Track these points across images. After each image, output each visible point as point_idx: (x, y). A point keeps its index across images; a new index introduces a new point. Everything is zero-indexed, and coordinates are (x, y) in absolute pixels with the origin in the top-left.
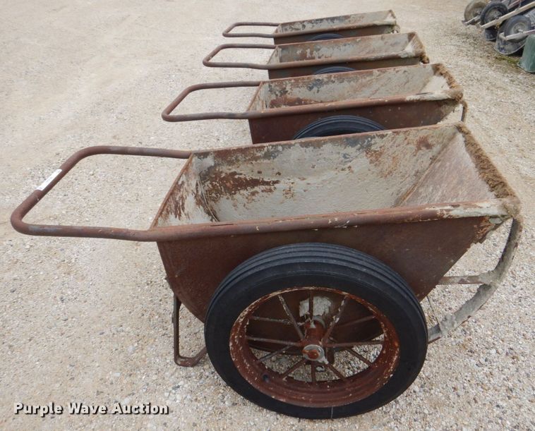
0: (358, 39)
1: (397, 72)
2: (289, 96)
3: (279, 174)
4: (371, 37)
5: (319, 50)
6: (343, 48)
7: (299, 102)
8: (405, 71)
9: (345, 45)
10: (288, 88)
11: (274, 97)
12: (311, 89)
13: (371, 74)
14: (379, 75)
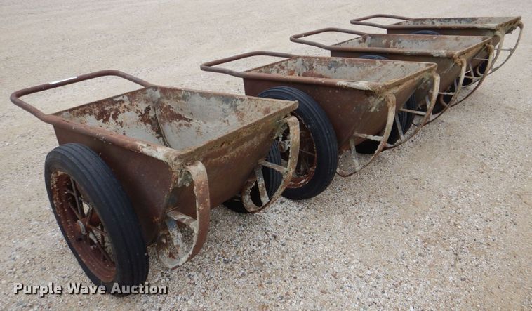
0: (435, 37)
1: (396, 65)
2: (315, 72)
3: (192, 114)
4: (447, 36)
5: (400, 42)
6: (420, 43)
7: (321, 76)
8: (402, 66)
9: (423, 41)
10: (314, 65)
11: (305, 71)
12: (330, 68)
13: (374, 64)
14: (381, 66)
